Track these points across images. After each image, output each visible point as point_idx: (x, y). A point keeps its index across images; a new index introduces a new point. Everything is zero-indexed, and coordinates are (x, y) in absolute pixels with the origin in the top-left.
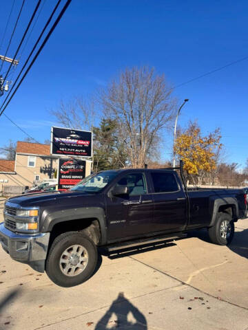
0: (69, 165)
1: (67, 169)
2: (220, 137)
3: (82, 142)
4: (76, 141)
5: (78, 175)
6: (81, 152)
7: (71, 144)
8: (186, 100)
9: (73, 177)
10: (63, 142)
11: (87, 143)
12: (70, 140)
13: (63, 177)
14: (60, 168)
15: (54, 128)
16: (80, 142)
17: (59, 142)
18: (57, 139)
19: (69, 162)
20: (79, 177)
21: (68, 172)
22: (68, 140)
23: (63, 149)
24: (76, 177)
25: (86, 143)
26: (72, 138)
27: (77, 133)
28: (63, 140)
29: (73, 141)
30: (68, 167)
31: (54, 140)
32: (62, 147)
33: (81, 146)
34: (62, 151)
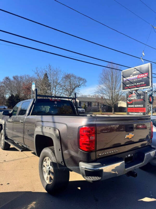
1: (131, 100)
3: (142, 76)
4: (137, 76)
6: (141, 84)
9: (136, 106)
10: (128, 80)
12: (133, 77)
13: (129, 106)
14: (127, 100)
16: (140, 76)
17: (126, 81)
18: (125, 79)
20: (140, 106)
22: (131, 77)
24: (138, 106)
25: (145, 76)
26: (134, 75)
28: (128, 78)
29: (135, 77)
30: (132, 98)
31: (123, 80)
32: (128, 84)
33: (141, 79)
34: (127, 87)
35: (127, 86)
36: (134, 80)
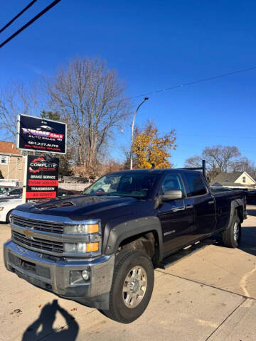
0: (40, 162)
1: (37, 168)
2: (175, 139)
3: (55, 136)
4: (48, 133)
5: (50, 175)
6: (53, 147)
7: (41, 137)
8: (146, 99)
9: (45, 177)
10: (32, 134)
11: (61, 136)
12: (41, 132)
13: (32, 177)
14: (29, 166)
15: (21, 117)
16: (52, 135)
17: (28, 134)
18: (25, 130)
19: (39, 159)
20: (51, 177)
21: (38, 171)
22: (38, 132)
23: (32, 143)
24: (48, 177)
25: (59, 137)
26: (43, 130)
27: (49, 124)
28: (33, 131)
29: (44, 133)
30: (39, 165)
31: (21, 131)
32: (32, 140)
33: (54, 140)
34: (30, 145)
35: (29, 143)
36: (43, 138)
